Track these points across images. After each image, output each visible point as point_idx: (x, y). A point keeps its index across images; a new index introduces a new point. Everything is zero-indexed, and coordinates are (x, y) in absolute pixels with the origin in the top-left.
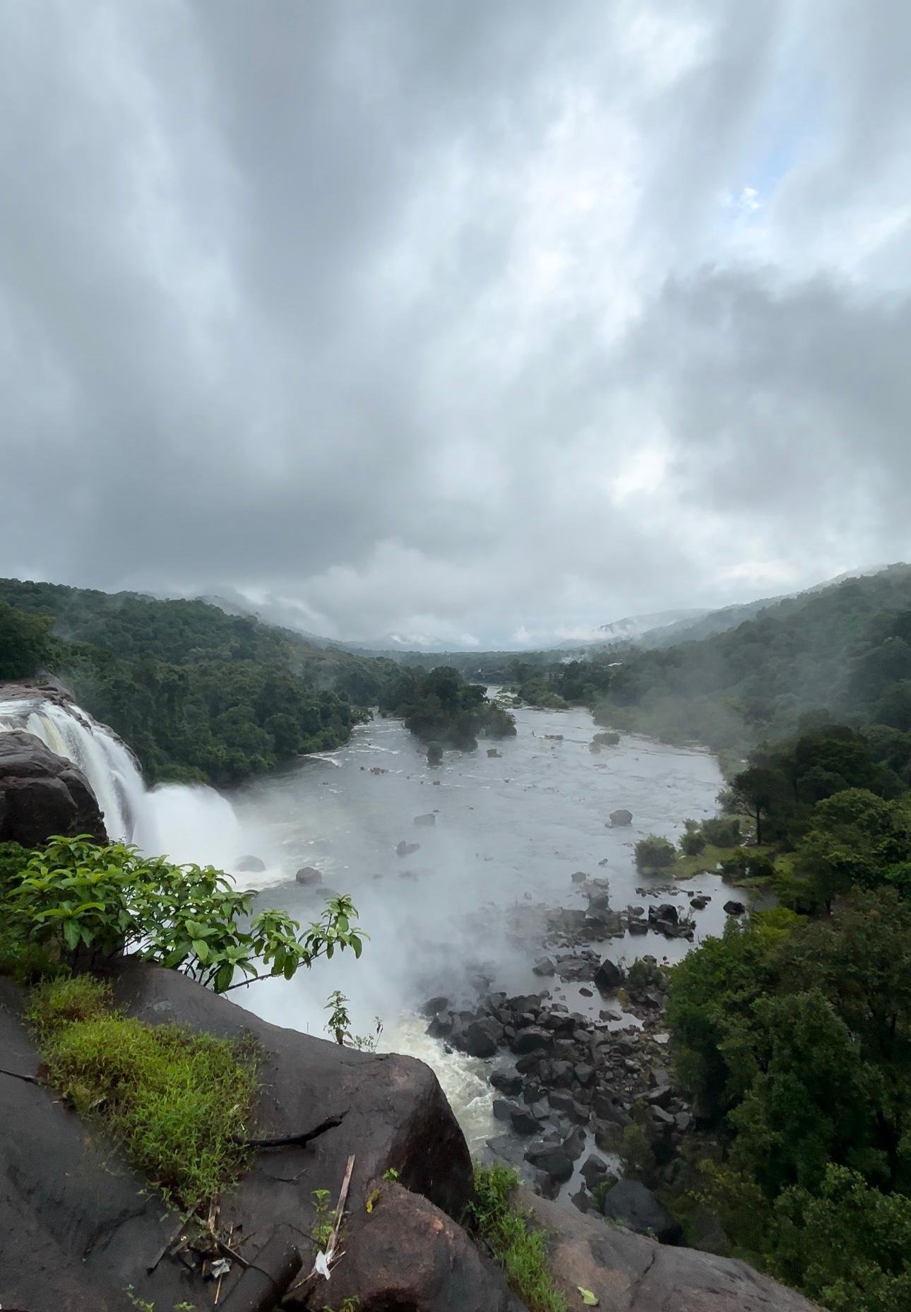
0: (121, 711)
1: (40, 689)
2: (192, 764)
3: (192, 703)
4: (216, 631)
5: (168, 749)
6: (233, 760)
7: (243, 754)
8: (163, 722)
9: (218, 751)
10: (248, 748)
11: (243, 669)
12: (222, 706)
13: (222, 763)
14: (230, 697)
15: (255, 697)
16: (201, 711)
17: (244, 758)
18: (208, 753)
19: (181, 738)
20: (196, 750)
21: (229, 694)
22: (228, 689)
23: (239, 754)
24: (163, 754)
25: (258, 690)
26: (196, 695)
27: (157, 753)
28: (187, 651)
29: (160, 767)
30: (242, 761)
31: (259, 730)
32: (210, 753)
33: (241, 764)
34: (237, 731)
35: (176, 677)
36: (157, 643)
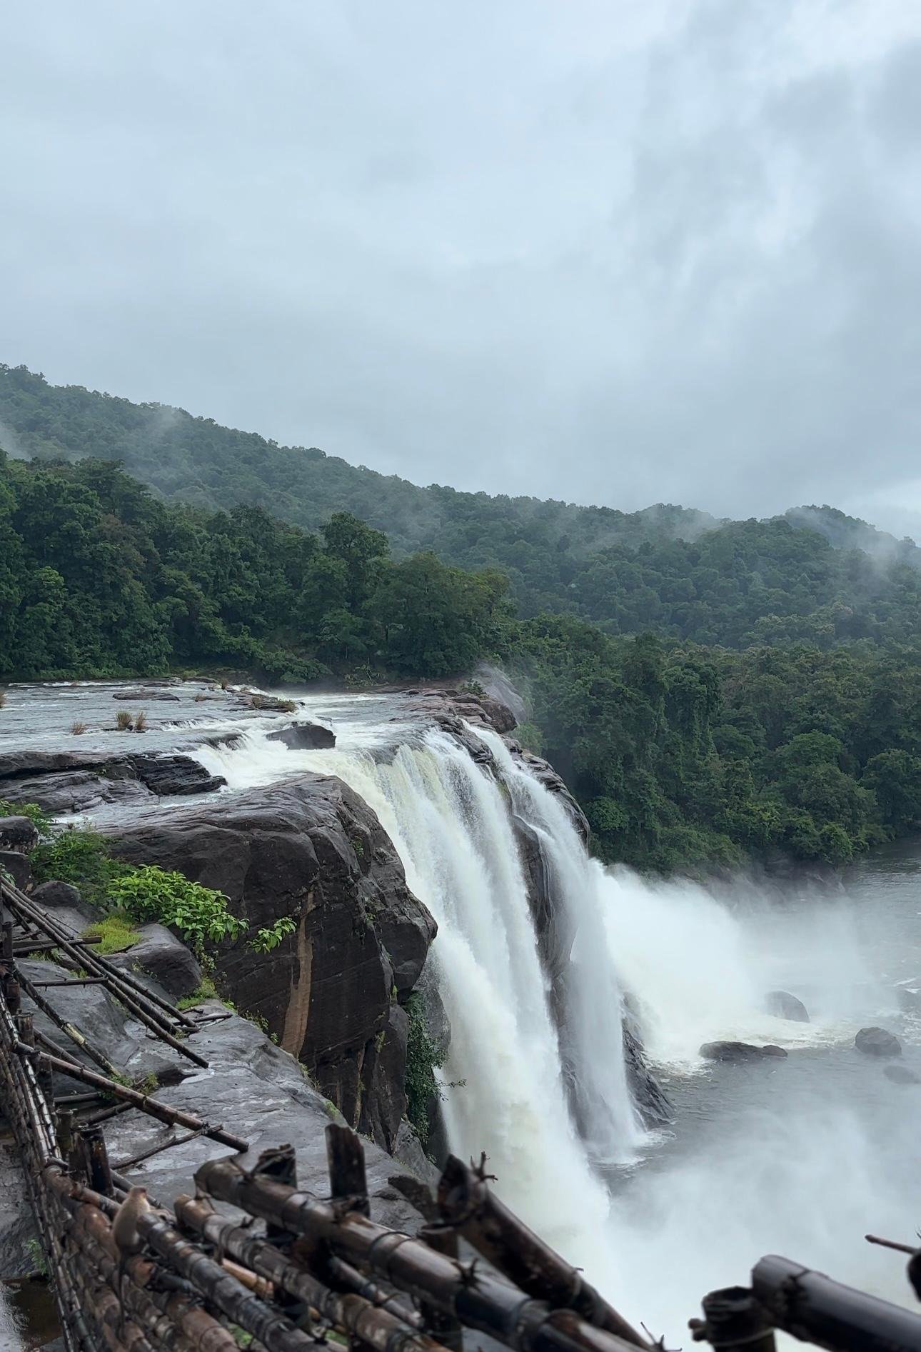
0: (603, 732)
1: (455, 700)
2: (719, 829)
3: (735, 722)
4: (810, 582)
5: (680, 800)
6: (791, 830)
7: (810, 821)
8: (672, 754)
9: (765, 810)
10: (823, 810)
11: (839, 661)
12: (790, 729)
13: (771, 832)
14: (805, 715)
15: (852, 716)
16: (748, 738)
17: (811, 828)
18: (744, 813)
19: (702, 784)
20: (726, 806)
21: (803, 708)
22: (803, 699)
23: (802, 820)
24: (671, 808)
25: (858, 702)
26: (743, 708)
27: (658, 804)
28: (752, 620)
29: (666, 829)
30: (807, 832)
31: (846, 779)
32: (749, 813)
33: (805, 839)
34: (805, 778)
35: (696, 677)
36: (702, 606)
